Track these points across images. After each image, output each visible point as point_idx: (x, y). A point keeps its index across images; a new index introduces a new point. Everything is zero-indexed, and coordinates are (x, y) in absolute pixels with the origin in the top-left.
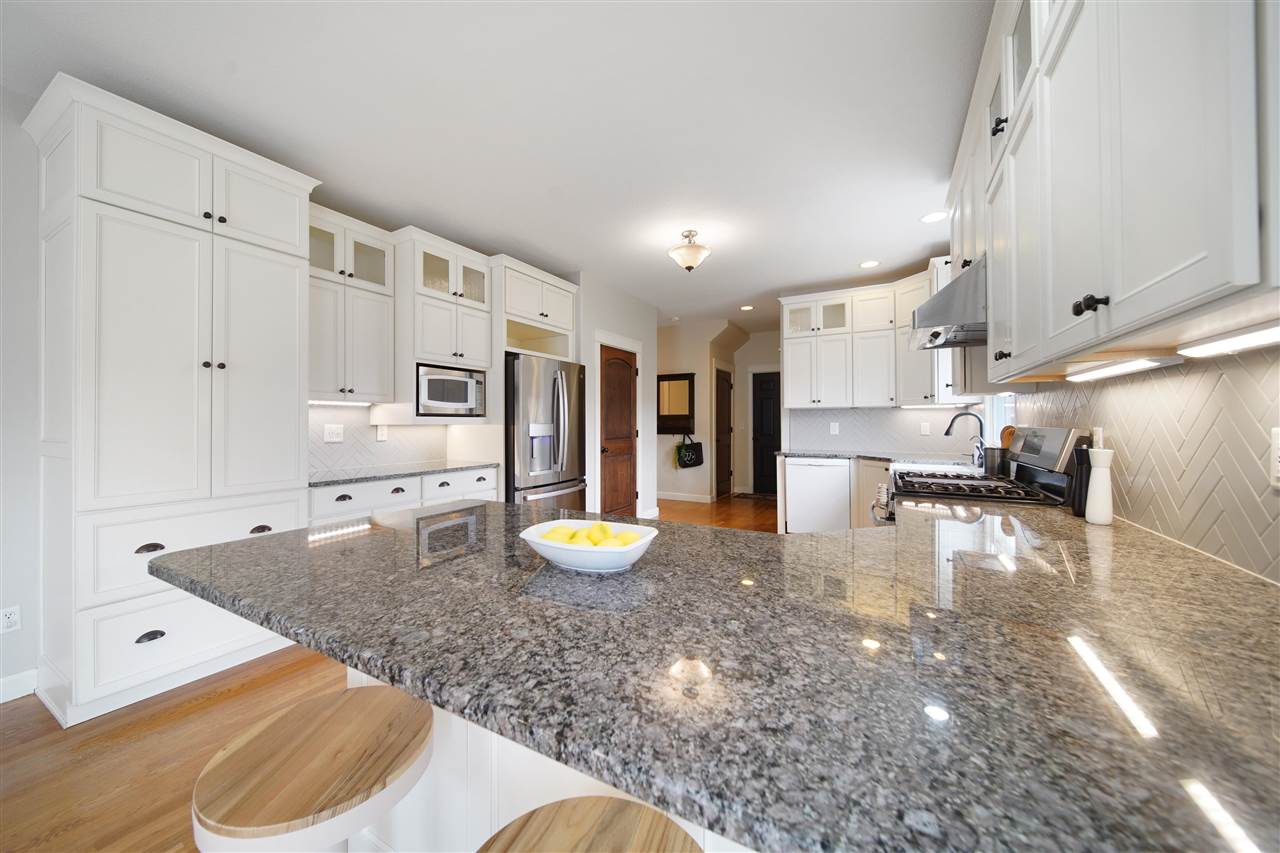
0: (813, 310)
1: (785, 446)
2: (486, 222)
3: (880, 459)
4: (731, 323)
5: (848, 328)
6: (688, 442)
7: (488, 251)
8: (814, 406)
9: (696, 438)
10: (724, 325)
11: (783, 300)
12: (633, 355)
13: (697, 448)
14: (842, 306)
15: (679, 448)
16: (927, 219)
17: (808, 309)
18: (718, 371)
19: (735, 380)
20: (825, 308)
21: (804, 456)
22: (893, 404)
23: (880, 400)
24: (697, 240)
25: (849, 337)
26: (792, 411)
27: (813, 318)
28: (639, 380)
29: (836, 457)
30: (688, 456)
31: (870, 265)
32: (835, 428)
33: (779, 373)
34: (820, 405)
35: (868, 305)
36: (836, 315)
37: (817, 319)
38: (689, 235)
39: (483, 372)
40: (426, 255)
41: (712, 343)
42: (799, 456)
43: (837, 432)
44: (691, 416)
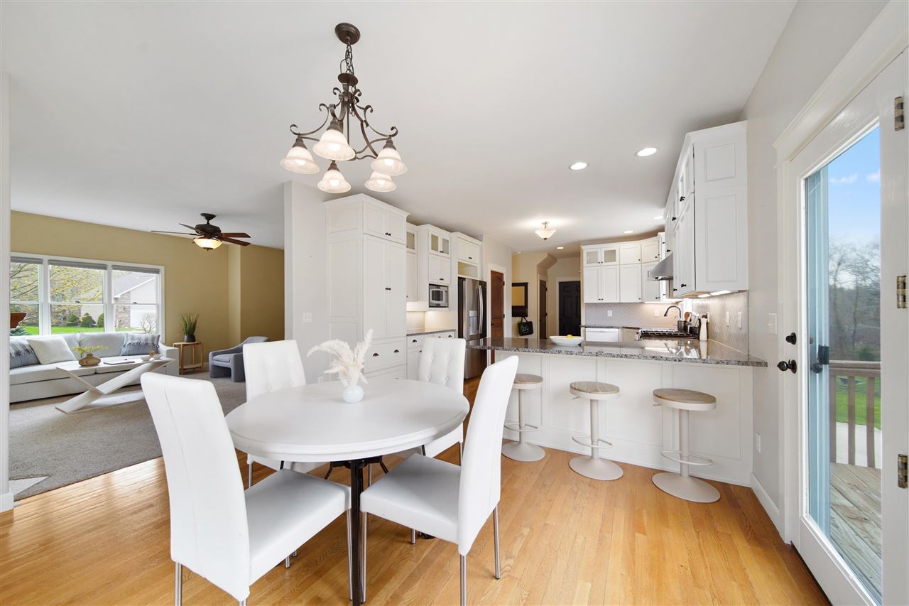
0: (599, 253)
1: (583, 323)
2: (451, 218)
3: (634, 328)
4: (549, 254)
5: (617, 263)
6: (524, 321)
7: (451, 230)
8: (600, 302)
9: (529, 319)
10: (546, 256)
11: (583, 247)
12: (502, 274)
13: (530, 324)
14: (615, 251)
15: (520, 325)
16: (656, 218)
17: (597, 252)
18: (541, 281)
19: (549, 286)
20: (605, 251)
21: (595, 327)
22: (640, 301)
23: (633, 299)
24: (548, 225)
25: (618, 267)
26: (588, 304)
27: (599, 256)
28: (505, 287)
29: (612, 327)
30: (524, 329)
31: (629, 232)
32: (610, 313)
33: (580, 282)
34: (603, 301)
35: (627, 251)
36: (611, 255)
37: (601, 257)
38: (546, 223)
39: (447, 287)
40: (432, 235)
41: (539, 265)
42: (592, 327)
43: (611, 315)
44: (526, 306)
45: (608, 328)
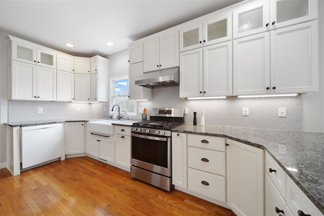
3: (79, 121)
5: (54, 67)
8: (35, 99)
14: (51, 56)
25: (55, 71)
32: (40, 110)
34: (38, 99)
36: (48, 59)
43: (42, 111)
45: (50, 123)
